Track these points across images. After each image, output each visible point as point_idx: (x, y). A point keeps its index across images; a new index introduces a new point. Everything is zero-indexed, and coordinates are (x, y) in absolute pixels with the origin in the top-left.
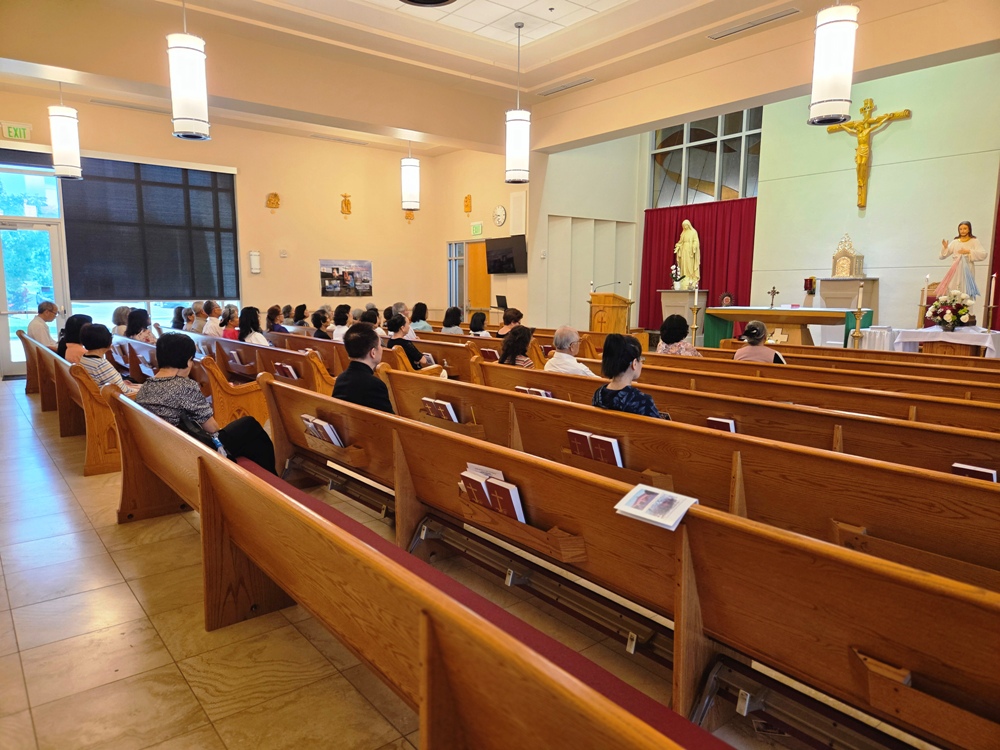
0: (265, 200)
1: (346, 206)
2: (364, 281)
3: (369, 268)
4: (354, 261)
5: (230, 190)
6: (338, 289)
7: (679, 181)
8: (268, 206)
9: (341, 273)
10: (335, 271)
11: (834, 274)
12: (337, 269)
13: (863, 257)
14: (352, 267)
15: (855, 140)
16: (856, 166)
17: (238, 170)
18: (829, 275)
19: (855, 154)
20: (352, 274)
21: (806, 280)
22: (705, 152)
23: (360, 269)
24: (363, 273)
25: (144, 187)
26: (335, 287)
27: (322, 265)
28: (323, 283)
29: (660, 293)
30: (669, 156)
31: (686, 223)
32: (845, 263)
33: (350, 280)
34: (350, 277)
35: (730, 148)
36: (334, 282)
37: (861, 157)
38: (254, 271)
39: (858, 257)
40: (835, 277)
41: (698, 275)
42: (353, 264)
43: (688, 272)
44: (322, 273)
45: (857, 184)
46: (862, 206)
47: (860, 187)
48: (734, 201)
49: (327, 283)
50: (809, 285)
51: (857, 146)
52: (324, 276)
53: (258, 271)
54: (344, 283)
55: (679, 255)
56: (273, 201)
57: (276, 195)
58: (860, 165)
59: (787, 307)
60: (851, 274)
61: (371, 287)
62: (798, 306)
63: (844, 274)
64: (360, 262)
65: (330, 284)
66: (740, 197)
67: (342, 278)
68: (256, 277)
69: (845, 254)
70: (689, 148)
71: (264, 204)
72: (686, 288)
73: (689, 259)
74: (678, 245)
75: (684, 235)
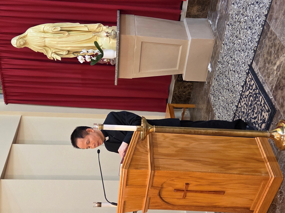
29: (119, 80)
31: (15, 42)
55: (64, 54)
72: (114, 42)
73: (71, 38)
74: (50, 55)
75: (35, 47)
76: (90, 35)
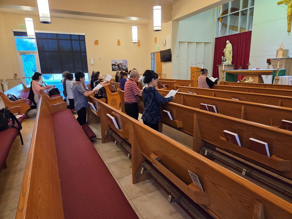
0: (94, 43)
1: (119, 42)
2: (125, 66)
3: (126, 62)
4: (122, 60)
5: (84, 40)
6: (117, 69)
7: (226, 27)
8: (95, 44)
9: (118, 64)
10: (116, 63)
11: (277, 56)
12: (117, 63)
13: (288, 50)
14: (121, 62)
15: (287, 6)
16: (287, 16)
17: (86, 34)
18: (275, 57)
19: (287, 12)
20: (121, 64)
21: (267, 59)
22: (235, 16)
23: (124, 62)
24: (125, 64)
25: (59, 41)
26: (116, 68)
27: (112, 62)
28: (113, 67)
29: (218, 66)
30: (224, 18)
31: (228, 41)
32: (281, 52)
33: (121, 66)
34: (121, 65)
35: (244, 14)
36: (116, 67)
37: (289, 13)
38: (92, 64)
39: (286, 50)
40: (277, 58)
41: (231, 59)
42: (121, 61)
43: (228, 58)
44: (112, 64)
45: (287, 23)
46: (289, 31)
47: (288, 24)
48: (244, 32)
49: (114, 67)
50: (269, 61)
51: (287, 8)
52: (113, 65)
53: (93, 64)
54: (119, 67)
55: (225, 53)
56: (96, 43)
57: (97, 41)
58: (288, 16)
59: (255, 69)
60: (283, 56)
61: (127, 68)
62: (259, 69)
63: (280, 57)
64: (124, 60)
65: (115, 67)
66: (247, 31)
67: (118, 65)
68: (93, 66)
69: (281, 49)
70: (230, 15)
71: (94, 44)
72: (227, 64)
73: (228, 54)
74: (225, 49)
75: (227, 46)
76: (229, 59)
